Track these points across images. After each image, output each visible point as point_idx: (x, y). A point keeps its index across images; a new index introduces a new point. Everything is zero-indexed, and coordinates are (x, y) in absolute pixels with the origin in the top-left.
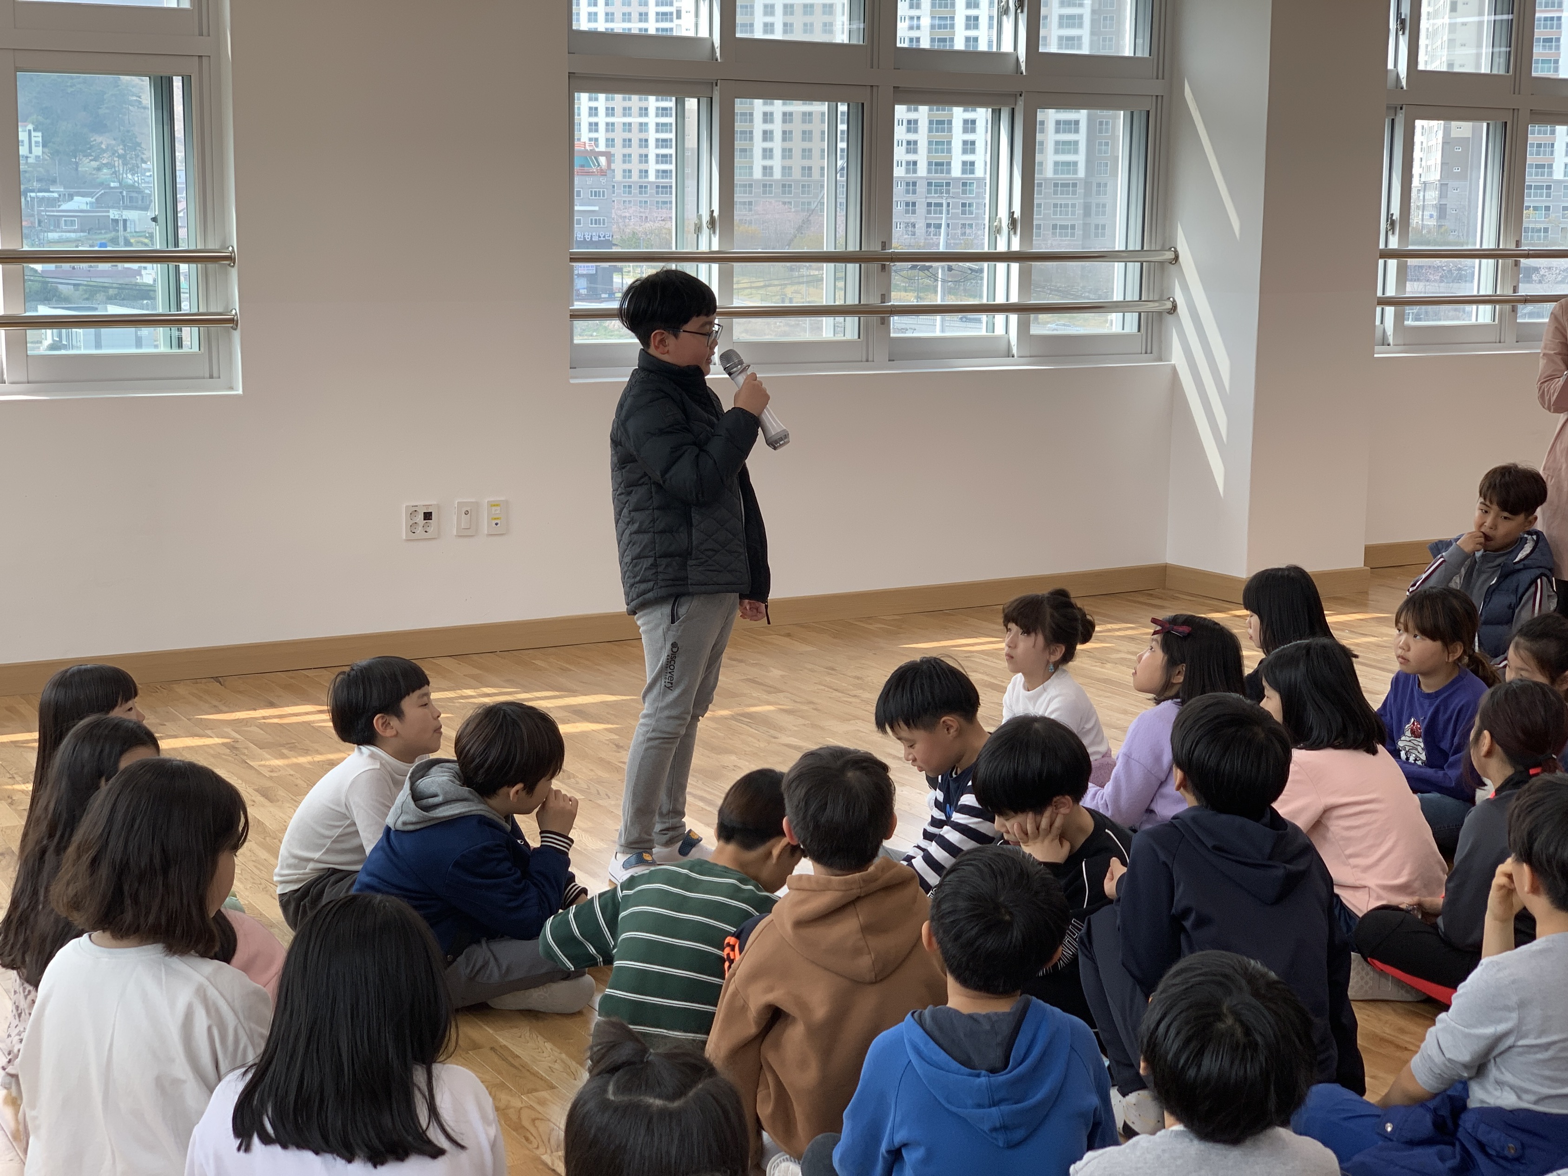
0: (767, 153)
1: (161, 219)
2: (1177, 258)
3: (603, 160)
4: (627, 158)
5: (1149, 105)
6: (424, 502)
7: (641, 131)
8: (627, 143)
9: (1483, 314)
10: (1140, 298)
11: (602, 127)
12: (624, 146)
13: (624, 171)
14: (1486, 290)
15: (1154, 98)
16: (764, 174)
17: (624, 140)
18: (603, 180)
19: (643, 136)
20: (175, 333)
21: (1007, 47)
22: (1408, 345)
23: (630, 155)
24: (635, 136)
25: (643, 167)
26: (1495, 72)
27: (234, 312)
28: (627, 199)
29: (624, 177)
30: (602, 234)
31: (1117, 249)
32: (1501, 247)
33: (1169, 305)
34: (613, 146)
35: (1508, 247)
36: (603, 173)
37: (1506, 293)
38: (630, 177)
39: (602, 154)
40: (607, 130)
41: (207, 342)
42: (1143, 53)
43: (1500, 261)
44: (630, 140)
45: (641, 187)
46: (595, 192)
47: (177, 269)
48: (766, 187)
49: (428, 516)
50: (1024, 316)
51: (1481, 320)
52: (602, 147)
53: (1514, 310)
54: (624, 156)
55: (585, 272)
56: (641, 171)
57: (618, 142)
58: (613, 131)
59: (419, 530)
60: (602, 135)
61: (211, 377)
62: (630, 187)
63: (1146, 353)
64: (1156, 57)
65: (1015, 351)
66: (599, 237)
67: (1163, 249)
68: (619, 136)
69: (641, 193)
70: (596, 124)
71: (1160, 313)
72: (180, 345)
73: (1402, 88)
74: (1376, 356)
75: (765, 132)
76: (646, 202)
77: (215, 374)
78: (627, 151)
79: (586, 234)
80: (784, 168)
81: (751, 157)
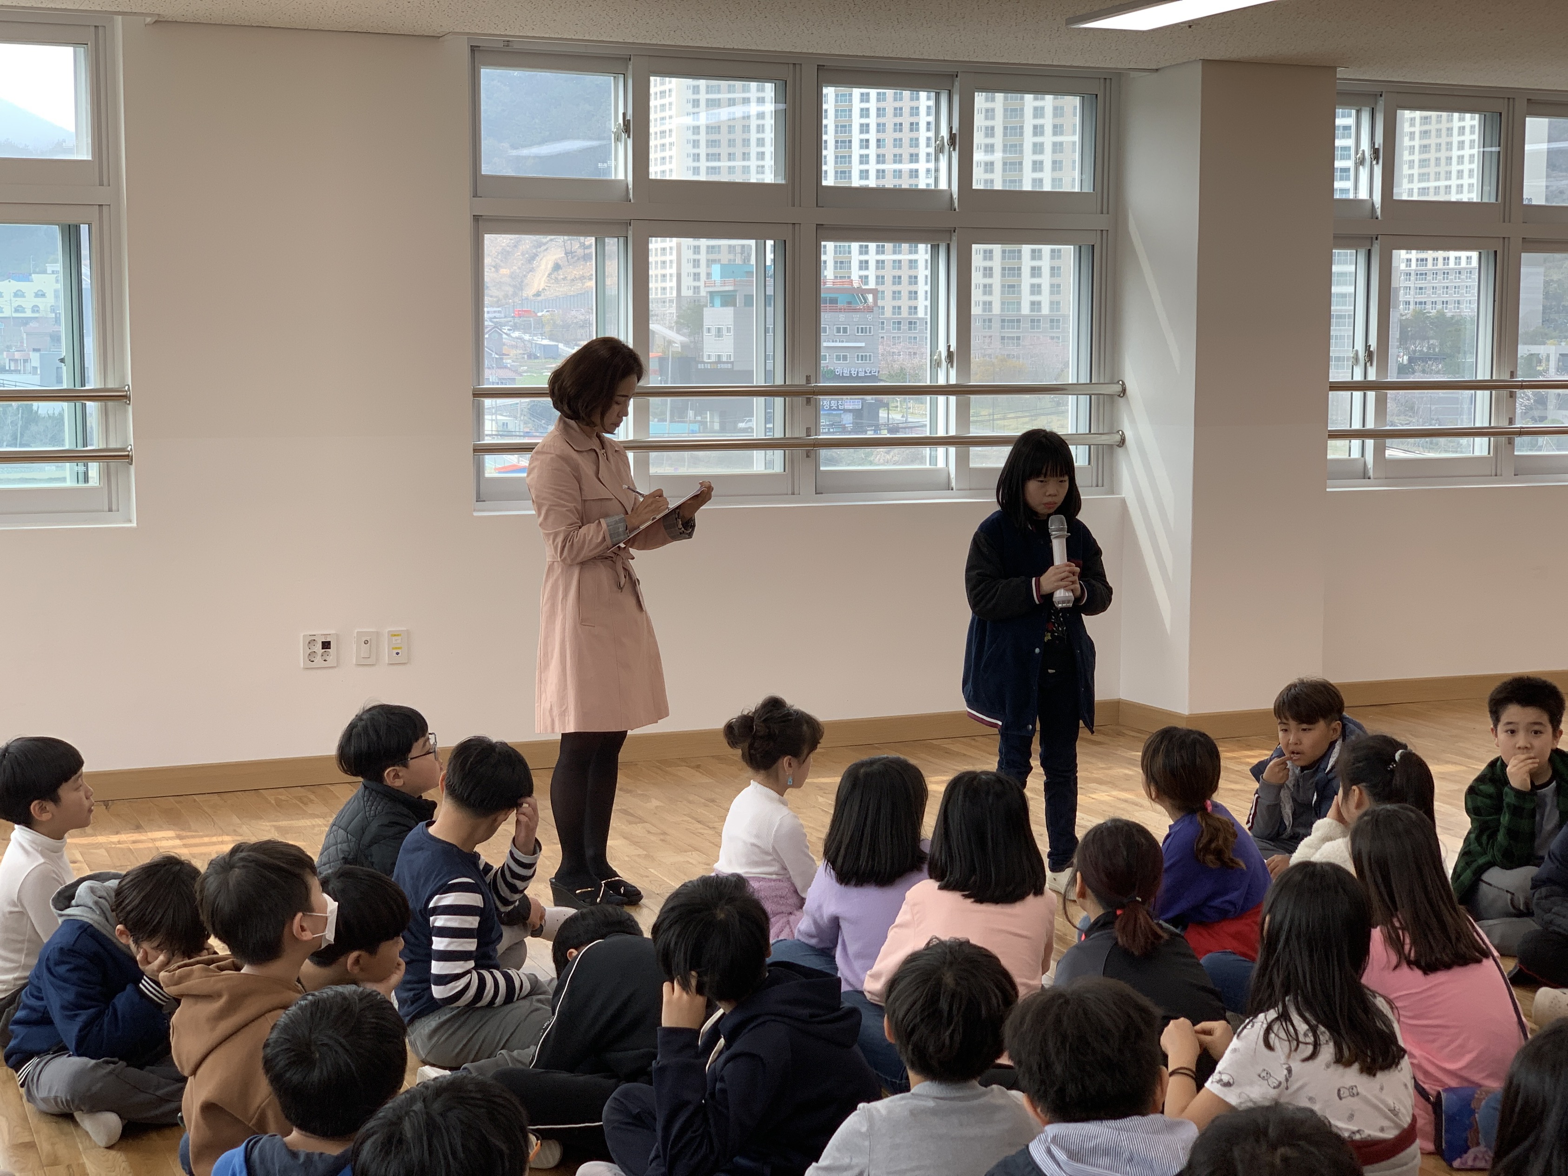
0: (1036, 289)
1: (69, 360)
2: (1124, 391)
3: (870, 297)
4: (896, 295)
5: (1094, 239)
6: (322, 632)
7: (910, 268)
8: (897, 280)
9: (1480, 447)
10: (1090, 431)
11: (872, 265)
12: (894, 283)
13: (894, 308)
14: (1481, 421)
15: (1099, 233)
16: (1032, 310)
17: (894, 277)
18: (869, 317)
19: (912, 273)
20: (81, 468)
21: (943, 185)
22: (1389, 479)
23: (900, 292)
24: (905, 273)
25: (912, 303)
26: (1485, 200)
27: (129, 449)
28: (896, 335)
29: (894, 313)
30: (868, 369)
31: (1070, 382)
32: (1494, 378)
33: (1118, 438)
34: (883, 283)
35: (1502, 378)
36: (870, 310)
37: (1501, 425)
38: (900, 314)
39: (870, 291)
40: (877, 268)
41: (107, 476)
42: (1088, 189)
43: (1494, 392)
44: (900, 277)
45: (910, 323)
46: (862, 328)
47: (84, 407)
48: (1034, 322)
49: (326, 645)
50: (962, 448)
51: (1477, 453)
52: (872, 285)
53: (1511, 442)
54: (894, 293)
55: (851, 408)
56: (910, 308)
57: (888, 280)
58: (883, 268)
59: (318, 660)
60: (872, 273)
61: (110, 510)
62: (899, 323)
63: (1097, 486)
64: (1100, 191)
65: (953, 484)
66: (866, 372)
67: (1112, 383)
68: (889, 273)
69: (910, 329)
70: (867, 262)
71: (1111, 446)
72: (86, 480)
73: (1377, 218)
74: (1328, 490)
75: (1033, 269)
76: (915, 338)
77: (114, 508)
78: (897, 288)
79: (852, 369)
80: (1052, 303)
81: (1020, 292)
